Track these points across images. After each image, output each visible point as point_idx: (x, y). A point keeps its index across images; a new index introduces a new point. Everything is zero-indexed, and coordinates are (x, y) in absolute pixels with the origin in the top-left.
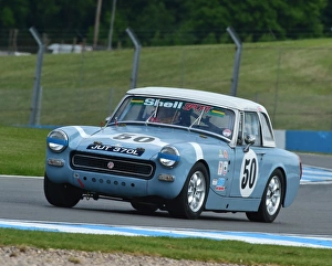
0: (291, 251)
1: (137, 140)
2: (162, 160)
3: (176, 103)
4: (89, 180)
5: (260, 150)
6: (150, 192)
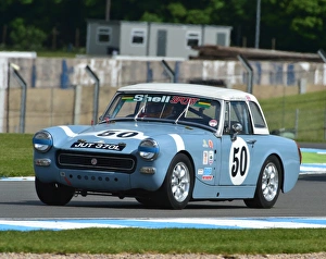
1: (120, 136)
2: (142, 154)
3: (164, 97)
4: (75, 177)
5: (251, 138)
6: (134, 186)
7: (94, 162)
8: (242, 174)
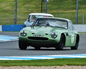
0: (6, 62)
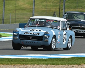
3: (44, 20)
4: (25, 42)
5: (67, 31)
6: (42, 45)
7: (31, 38)
8: (65, 41)
